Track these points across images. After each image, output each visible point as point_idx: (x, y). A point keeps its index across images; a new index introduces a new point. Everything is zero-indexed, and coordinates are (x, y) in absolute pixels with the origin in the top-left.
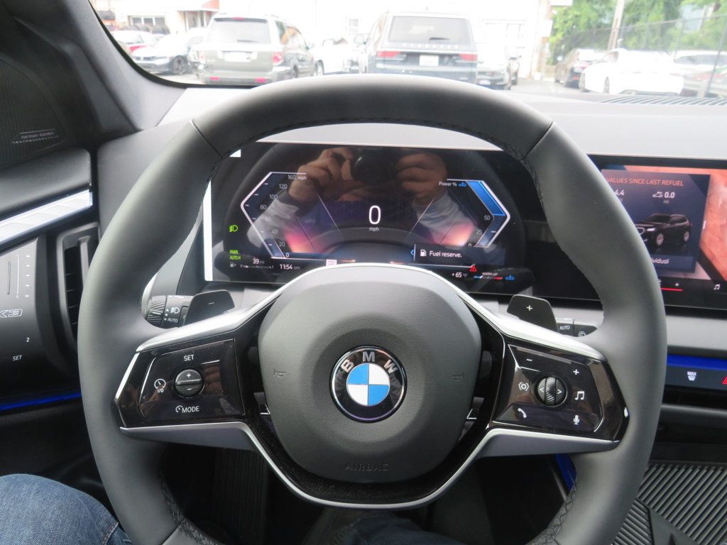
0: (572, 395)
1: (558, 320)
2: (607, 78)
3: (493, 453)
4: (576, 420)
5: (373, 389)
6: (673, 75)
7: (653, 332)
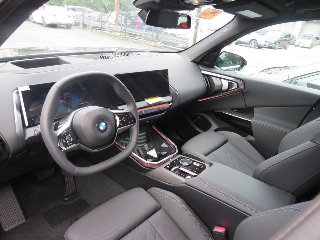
0: (128, 119)
1: (119, 109)
2: (43, 17)
3: (119, 133)
4: (129, 122)
5: (103, 126)
6: (69, 16)
7: (135, 106)
